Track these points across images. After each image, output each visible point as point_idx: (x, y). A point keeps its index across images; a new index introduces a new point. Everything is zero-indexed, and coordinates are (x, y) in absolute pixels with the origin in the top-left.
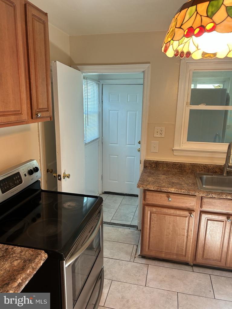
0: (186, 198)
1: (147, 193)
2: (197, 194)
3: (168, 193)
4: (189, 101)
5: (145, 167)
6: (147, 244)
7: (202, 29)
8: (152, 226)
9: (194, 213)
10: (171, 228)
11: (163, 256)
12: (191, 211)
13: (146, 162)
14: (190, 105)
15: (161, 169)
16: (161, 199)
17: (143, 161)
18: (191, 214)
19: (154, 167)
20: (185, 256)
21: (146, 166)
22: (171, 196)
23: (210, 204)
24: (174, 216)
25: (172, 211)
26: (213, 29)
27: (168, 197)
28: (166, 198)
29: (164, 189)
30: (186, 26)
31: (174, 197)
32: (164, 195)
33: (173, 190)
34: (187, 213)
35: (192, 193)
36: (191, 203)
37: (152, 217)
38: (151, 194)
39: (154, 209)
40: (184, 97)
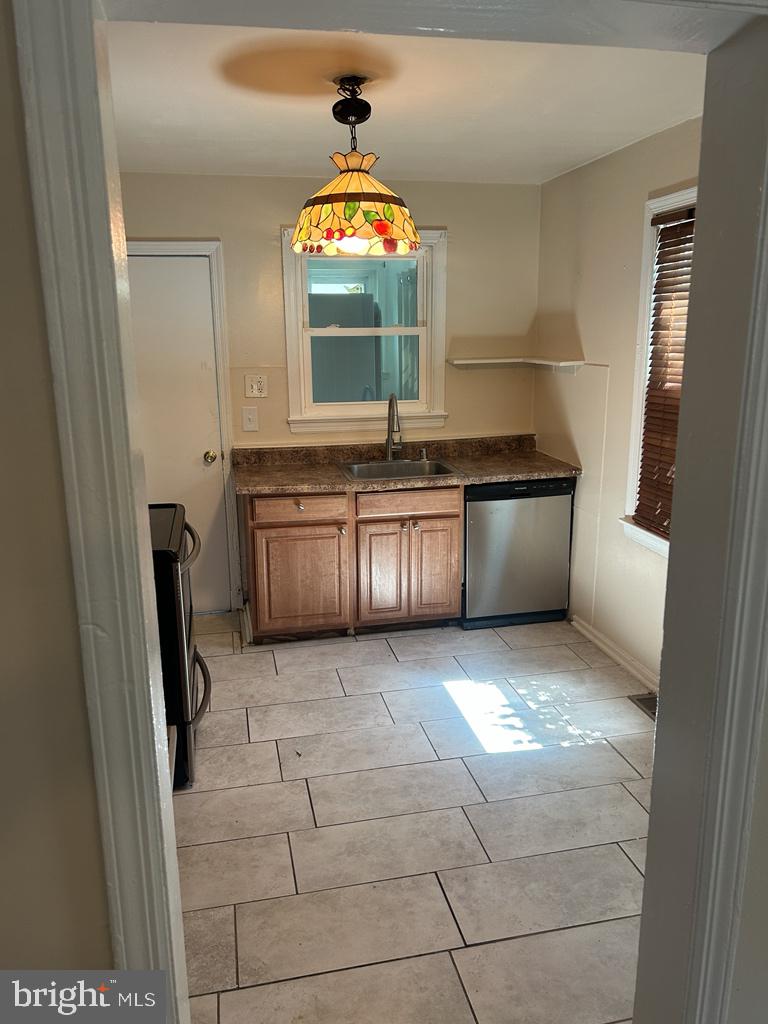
0: (329, 500)
1: (257, 502)
2: (347, 488)
3: (297, 496)
4: (307, 319)
5: (235, 465)
6: (267, 609)
7: (342, 234)
8: (271, 568)
9: (345, 527)
10: (308, 566)
11: (299, 624)
12: (339, 524)
13: (235, 453)
14: (311, 326)
15: (269, 464)
16: (284, 510)
17: (229, 453)
18: (340, 530)
19: (255, 462)
20: (340, 614)
21: (238, 463)
22: (303, 501)
23: (371, 505)
24: (312, 539)
25: (308, 531)
26: (353, 235)
27: (298, 504)
28: (294, 506)
29: (290, 489)
30: (324, 226)
31: (308, 501)
32: (289, 502)
33: (305, 488)
34: (334, 530)
35: (339, 488)
36: (338, 508)
37: (270, 549)
38: (265, 503)
39: (273, 533)
40: (298, 313)
